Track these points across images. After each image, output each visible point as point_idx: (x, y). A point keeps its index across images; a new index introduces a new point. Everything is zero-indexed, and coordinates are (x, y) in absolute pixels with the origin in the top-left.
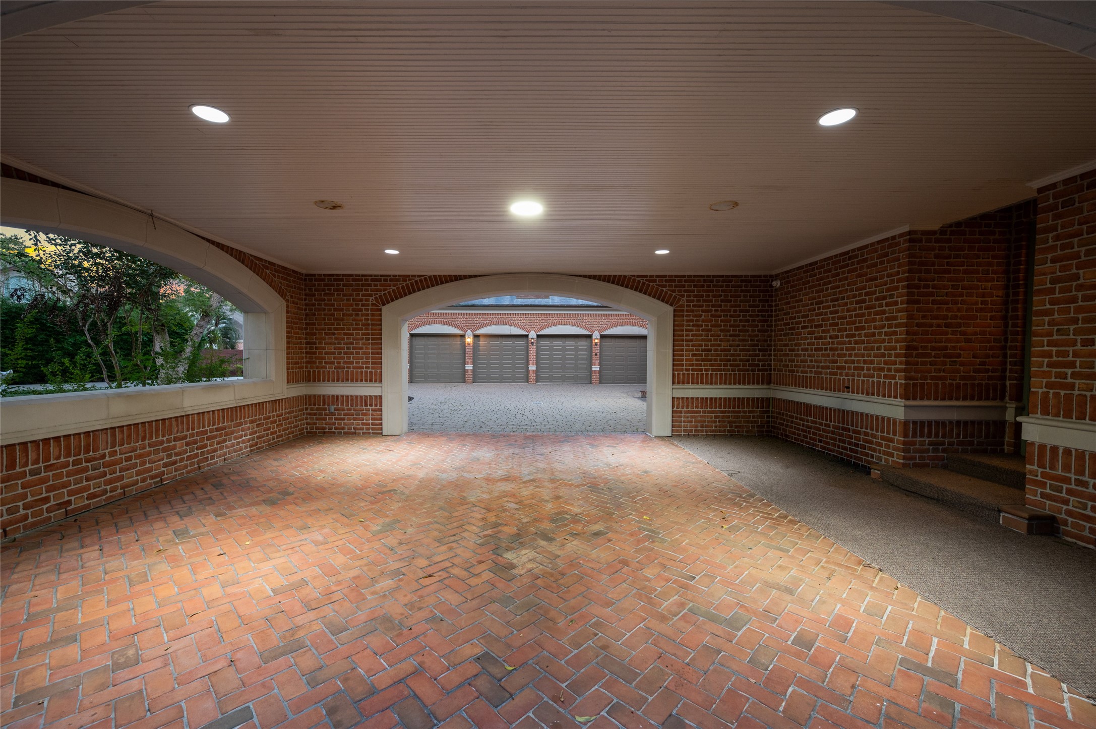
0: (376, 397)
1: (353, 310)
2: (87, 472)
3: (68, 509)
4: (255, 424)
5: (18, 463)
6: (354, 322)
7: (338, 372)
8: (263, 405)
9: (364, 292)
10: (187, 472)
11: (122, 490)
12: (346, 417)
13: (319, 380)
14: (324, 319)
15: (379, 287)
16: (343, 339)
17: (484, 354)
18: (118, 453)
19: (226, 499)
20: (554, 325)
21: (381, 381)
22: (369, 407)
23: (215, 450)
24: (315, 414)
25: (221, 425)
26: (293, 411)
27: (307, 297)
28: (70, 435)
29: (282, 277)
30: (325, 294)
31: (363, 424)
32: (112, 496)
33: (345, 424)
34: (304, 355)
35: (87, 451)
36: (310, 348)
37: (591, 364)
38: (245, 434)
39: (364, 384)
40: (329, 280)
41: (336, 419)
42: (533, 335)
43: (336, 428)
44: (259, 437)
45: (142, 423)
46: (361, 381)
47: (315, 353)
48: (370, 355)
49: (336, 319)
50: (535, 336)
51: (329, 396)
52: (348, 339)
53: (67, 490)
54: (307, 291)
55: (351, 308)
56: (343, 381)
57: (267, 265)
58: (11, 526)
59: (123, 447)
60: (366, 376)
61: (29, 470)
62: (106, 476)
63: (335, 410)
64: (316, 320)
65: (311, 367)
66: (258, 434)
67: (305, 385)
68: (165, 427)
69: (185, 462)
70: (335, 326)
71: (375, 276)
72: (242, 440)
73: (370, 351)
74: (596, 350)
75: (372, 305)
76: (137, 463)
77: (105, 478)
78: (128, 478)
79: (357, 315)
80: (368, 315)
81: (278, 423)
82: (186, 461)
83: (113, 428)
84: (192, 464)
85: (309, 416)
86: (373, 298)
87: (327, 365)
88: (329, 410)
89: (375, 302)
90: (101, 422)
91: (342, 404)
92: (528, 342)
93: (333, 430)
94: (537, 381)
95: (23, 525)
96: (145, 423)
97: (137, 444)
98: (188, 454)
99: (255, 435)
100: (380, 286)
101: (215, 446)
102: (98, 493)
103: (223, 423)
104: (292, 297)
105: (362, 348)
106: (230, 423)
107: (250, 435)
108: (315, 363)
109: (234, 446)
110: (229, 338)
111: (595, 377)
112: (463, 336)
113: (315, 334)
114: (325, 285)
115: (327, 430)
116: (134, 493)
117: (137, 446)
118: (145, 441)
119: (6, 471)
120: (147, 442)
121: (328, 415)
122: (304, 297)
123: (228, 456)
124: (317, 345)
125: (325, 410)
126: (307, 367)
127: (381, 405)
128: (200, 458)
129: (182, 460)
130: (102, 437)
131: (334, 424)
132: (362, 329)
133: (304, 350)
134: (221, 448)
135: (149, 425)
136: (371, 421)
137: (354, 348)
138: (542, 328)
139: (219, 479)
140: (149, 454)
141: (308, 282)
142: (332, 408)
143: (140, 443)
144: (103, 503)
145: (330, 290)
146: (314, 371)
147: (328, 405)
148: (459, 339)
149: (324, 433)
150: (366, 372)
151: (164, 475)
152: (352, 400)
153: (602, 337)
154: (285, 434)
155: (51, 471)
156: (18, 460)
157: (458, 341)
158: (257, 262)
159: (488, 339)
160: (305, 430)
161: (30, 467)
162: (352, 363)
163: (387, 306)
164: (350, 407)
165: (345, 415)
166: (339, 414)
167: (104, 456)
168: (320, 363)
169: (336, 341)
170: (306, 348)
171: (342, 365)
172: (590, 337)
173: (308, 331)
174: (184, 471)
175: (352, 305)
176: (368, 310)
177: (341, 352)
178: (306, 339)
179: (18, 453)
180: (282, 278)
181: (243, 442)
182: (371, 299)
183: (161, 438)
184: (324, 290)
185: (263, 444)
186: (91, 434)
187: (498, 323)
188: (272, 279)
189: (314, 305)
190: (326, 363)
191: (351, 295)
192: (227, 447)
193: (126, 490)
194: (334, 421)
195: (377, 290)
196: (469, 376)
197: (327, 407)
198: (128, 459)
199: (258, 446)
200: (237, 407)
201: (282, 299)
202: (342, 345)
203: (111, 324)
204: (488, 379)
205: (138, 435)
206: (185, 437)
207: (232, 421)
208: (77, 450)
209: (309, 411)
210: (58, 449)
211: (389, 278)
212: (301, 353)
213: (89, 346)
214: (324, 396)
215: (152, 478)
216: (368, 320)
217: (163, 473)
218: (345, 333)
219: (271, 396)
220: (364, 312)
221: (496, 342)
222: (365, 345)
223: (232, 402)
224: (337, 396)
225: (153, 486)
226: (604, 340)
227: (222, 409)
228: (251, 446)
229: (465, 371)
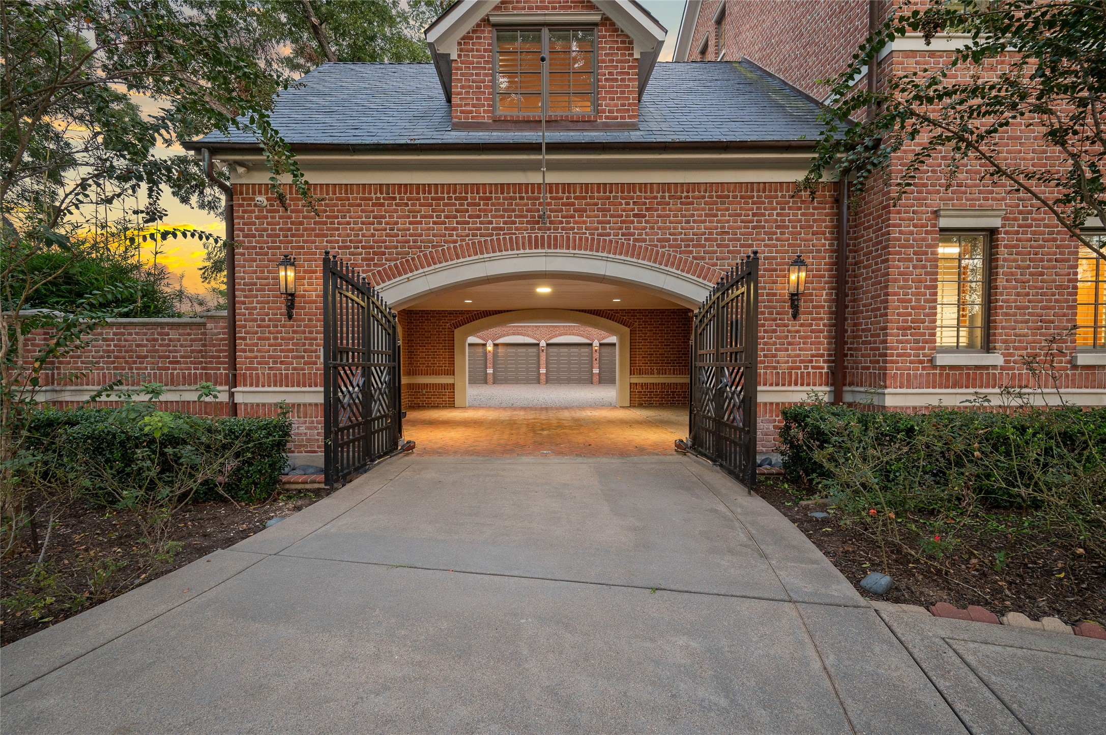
0: (450, 384)
1: (437, 332)
6: (437, 339)
7: (427, 369)
9: (443, 321)
12: (432, 397)
13: (416, 374)
14: (419, 337)
15: (452, 318)
16: (431, 349)
17: (502, 360)
20: (560, 335)
21: (454, 374)
22: (446, 390)
24: (413, 395)
30: (420, 322)
31: (443, 401)
33: (432, 401)
34: (407, 359)
36: (411, 355)
37: (592, 368)
39: (444, 376)
40: (422, 314)
42: (543, 343)
43: (426, 404)
46: (442, 374)
47: (414, 358)
48: (447, 359)
49: (426, 337)
50: (545, 345)
51: (422, 384)
52: (433, 349)
54: (409, 321)
56: (430, 375)
60: (445, 372)
63: (425, 393)
64: (414, 338)
65: (411, 367)
67: (408, 377)
70: (426, 342)
71: (450, 311)
73: (447, 356)
74: (596, 355)
75: (448, 328)
79: (439, 335)
80: (445, 334)
85: (409, 396)
86: (449, 324)
88: (422, 393)
89: (450, 327)
91: (430, 389)
92: (539, 350)
94: (547, 382)
105: (442, 355)
108: (413, 364)
111: (596, 378)
112: (485, 345)
113: (413, 346)
114: (420, 317)
115: (421, 405)
121: (421, 396)
122: (407, 324)
124: (415, 353)
125: (420, 392)
126: (408, 367)
127: (454, 389)
131: (425, 401)
132: (442, 343)
136: (447, 399)
137: (437, 355)
138: (551, 338)
142: (424, 391)
145: (422, 320)
146: (413, 369)
147: (422, 390)
148: (481, 347)
149: (419, 406)
150: (445, 369)
152: (436, 386)
153: (601, 345)
157: (480, 350)
159: (505, 347)
160: (408, 405)
162: (436, 364)
163: (457, 329)
164: (434, 390)
165: (432, 395)
166: (428, 395)
168: (417, 364)
169: (426, 351)
170: (408, 355)
171: (430, 365)
172: (591, 345)
173: (409, 344)
175: (436, 329)
176: (445, 331)
177: (429, 357)
178: (408, 349)
182: (447, 325)
184: (419, 320)
187: (514, 334)
189: (413, 329)
190: (420, 364)
191: (435, 323)
194: (425, 399)
195: (451, 320)
196: (490, 378)
202: (430, 353)
204: (506, 381)
209: (410, 393)
211: (458, 312)
214: (419, 384)
216: (445, 337)
218: (432, 345)
220: (443, 333)
221: (512, 350)
222: (444, 353)
224: (427, 384)
226: (603, 347)
229: (486, 374)
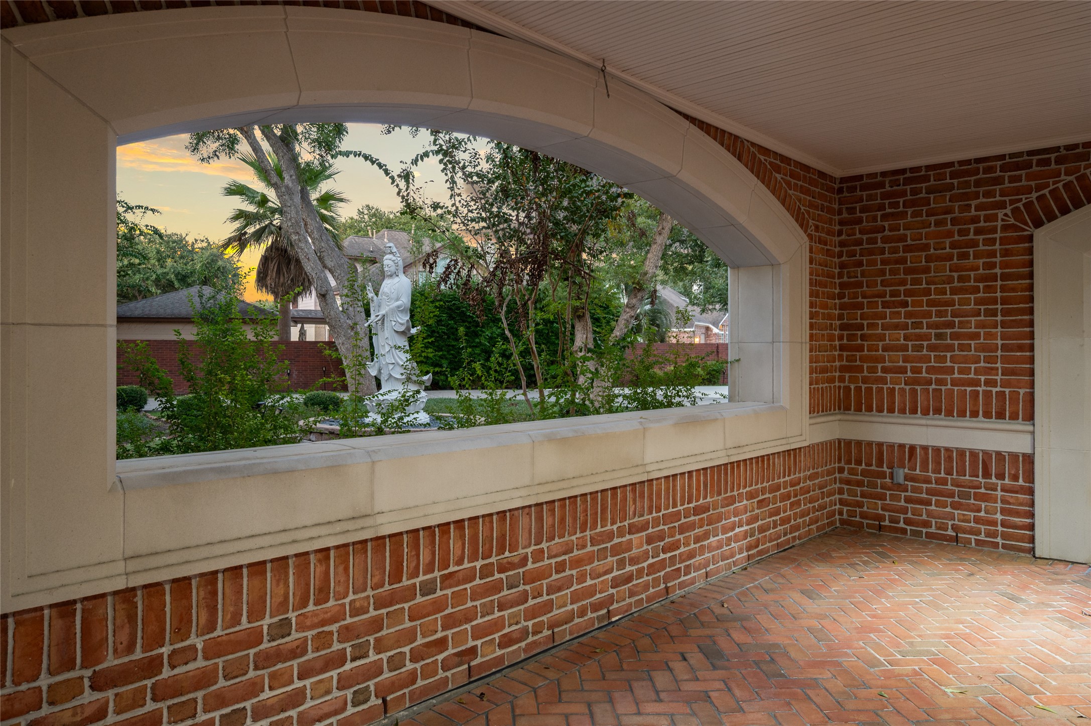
0: (1014, 456)
1: (953, 246)
2: (500, 592)
3: (472, 664)
4: (755, 500)
5: (405, 569)
6: (956, 275)
7: (914, 392)
8: (769, 460)
9: (982, 200)
10: (649, 599)
11: (550, 632)
12: (934, 499)
13: (869, 409)
14: (882, 273)
15: (1024, 183)
16: (928, 315)
18: (546, 555)
19: (741, 710)
21: (1030, 417)
22: (994, 480)
23: (691, 555)
24: (860, 484)
25: (701, 501)
26: (817, 473)
27: (844, 228)
28: (477, 518)
29: (801, 186)
30: (885, 217)
31: (977, 520)
32: (534, 642)
33: (929, 514)
34: (836, 353)
35: (501, 550)
36: (851, 338)
38: (740, 521)
39: (981, 422)
40: (895, 183)
41: (908, 500)
43: (908, 522)
44: (762, 529)
45: (582, 495)
46: (974, 414)
47: (860, 348)
48: (999, 353)
49: (908, 271)
51: (891, 446)
52: (939, 314)
53: (472, 626)
54: (845, 215)
55: (948, 241)
56: (926, 413)
57: (778, 162)
58: (393, 693)
59: (553, 542)
60: (987, 403)
61: (421, 582)
62: (526, 601)
63: (907, 478)
64: (863, 275)
65: (852, 380)
66: (760, 522)
67: (838, 417)
68: (616, 504)
69: (646, 578)
70: (908, 287)
71: (1012, 155)
72: (736, 535)
73: (1000, 342)
75: (1005, 228)
76: (572, 575)
77: (526, 605)
78: (560, 607)
79: (964, 256)
80: (993, 254)
81: (792, 499)
82: (647, 575)
83: (539, 505)
84: (656, 582)
85: (846, 487)
86: (1008, 211)
87: (889, 376)
88: (892, 478)
89: (1012, 221)
90: (523, 492)
91: (925, 468)
93: (902, 525)
95: (410, 692)
96: (586, 494)
97: (574, 538)
98: (651, 561)
99: (756, 525)
100: (1028, 180)
101: (693, 546)
102: (514, 636)
103: (705, 498)
104: (817, 228)
105: (976, 336)
106: (715, 498)
107: (748, 524)
108: (860, 369)
109: (722, 547)
110: (658, 326)
113: (860, 306)
114: (885, 196)
115: (887, 523)
116: (568, 638)
117: (573, 541)
118: (585, 531)
119: (390, 584)
120: (588, 533)
121: (889, 489)
122: (837, 228)
123: (712, 567)
124: (865, 331)
125: (882, 475)
126: (841, 379)
127: (1030, 480)
128: (668, 569)
129: (640, 572)
130: (523, 522)
131: (905, 511)
132: (976, 290)
133: (837, 343)
134: (702, 549)
135: (592, 499)
136: (999, 517)
137: (954, 336)
139: (708, 632)
140: (590, 559)
141: (845, 194)
142: (900, 474)
143: (578, 535)
144: (523, 657)
145: (895, 205)
146: (858, 389)
147: (891, 467)
149: (880, 528)
150: (987, 394)
151: (612, 604)
152: (949, 459)
154: (804, 522)
155: (450, 587)
156: (405, 564)
158: (762, 158)
160: (837, 517)
161: (422, 578)
162: (951, 371)
163: (1048, 227)
164: (943, 475)
165: (930, 492)
166: (915, 489)
167: (524, 561)
168: (873, 370)
169: (909, 321)
170: (841, 338)
171: (924, 375)
173: (846, 300)
174: (643, 596)
175: (950, 234)
176: (993, 241)
177: (922, 346)
178: (841, 317)
179: (406, 550)
180: (803, 190)
181: (737, 539)
182: (1000, 214)
183: (609, 527)
184: (881, 207)
185: (768, 544)
186: (508, 514)
188: (786, 191)
189: (859, 243)
190: (885, 370)
191: (948, 211)
192: (710, 549)
193: (556, 630)
194: (903, 503)
195: (1018, 191)
197: (888, 471)
198: (560, 567)
199: (760, 547)
200: (727, 464)
201: (801, 232)
202: (925, 330)
203: (532, 303)
205: (575, 519)
206: (644, 527)
207: (719, 494)
208: (487, 546)
209: (846, 474)
210: (460, 543)
211: (1053, 156)
212: (833, 348)
213: (506, 339)
214: (880, 445)
215: (595, 607)
216: (993, 266)
217: (611, 599)
218: (934, 300)
219: (784, 441)
220: (981, 247)
222: (984, 327)
223: (720, 454)
224: (912, 448)
225: (596, 626)
227: (703, 469)
228: (749, 548)
